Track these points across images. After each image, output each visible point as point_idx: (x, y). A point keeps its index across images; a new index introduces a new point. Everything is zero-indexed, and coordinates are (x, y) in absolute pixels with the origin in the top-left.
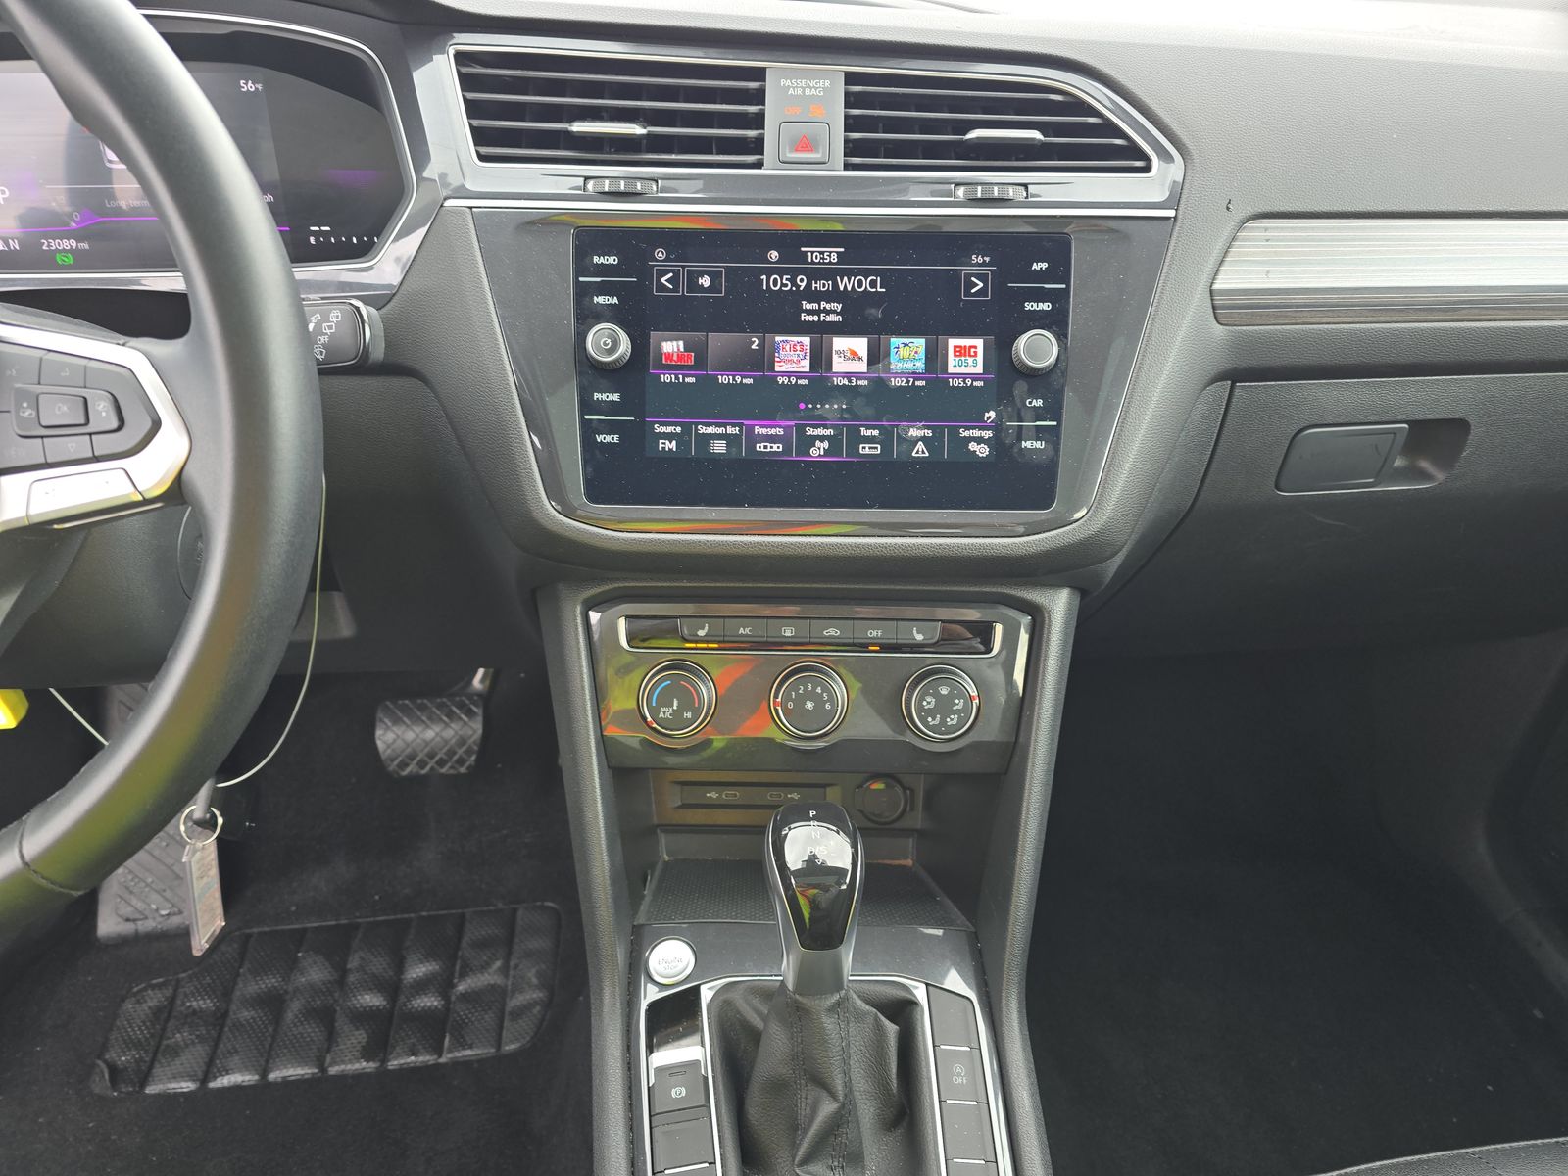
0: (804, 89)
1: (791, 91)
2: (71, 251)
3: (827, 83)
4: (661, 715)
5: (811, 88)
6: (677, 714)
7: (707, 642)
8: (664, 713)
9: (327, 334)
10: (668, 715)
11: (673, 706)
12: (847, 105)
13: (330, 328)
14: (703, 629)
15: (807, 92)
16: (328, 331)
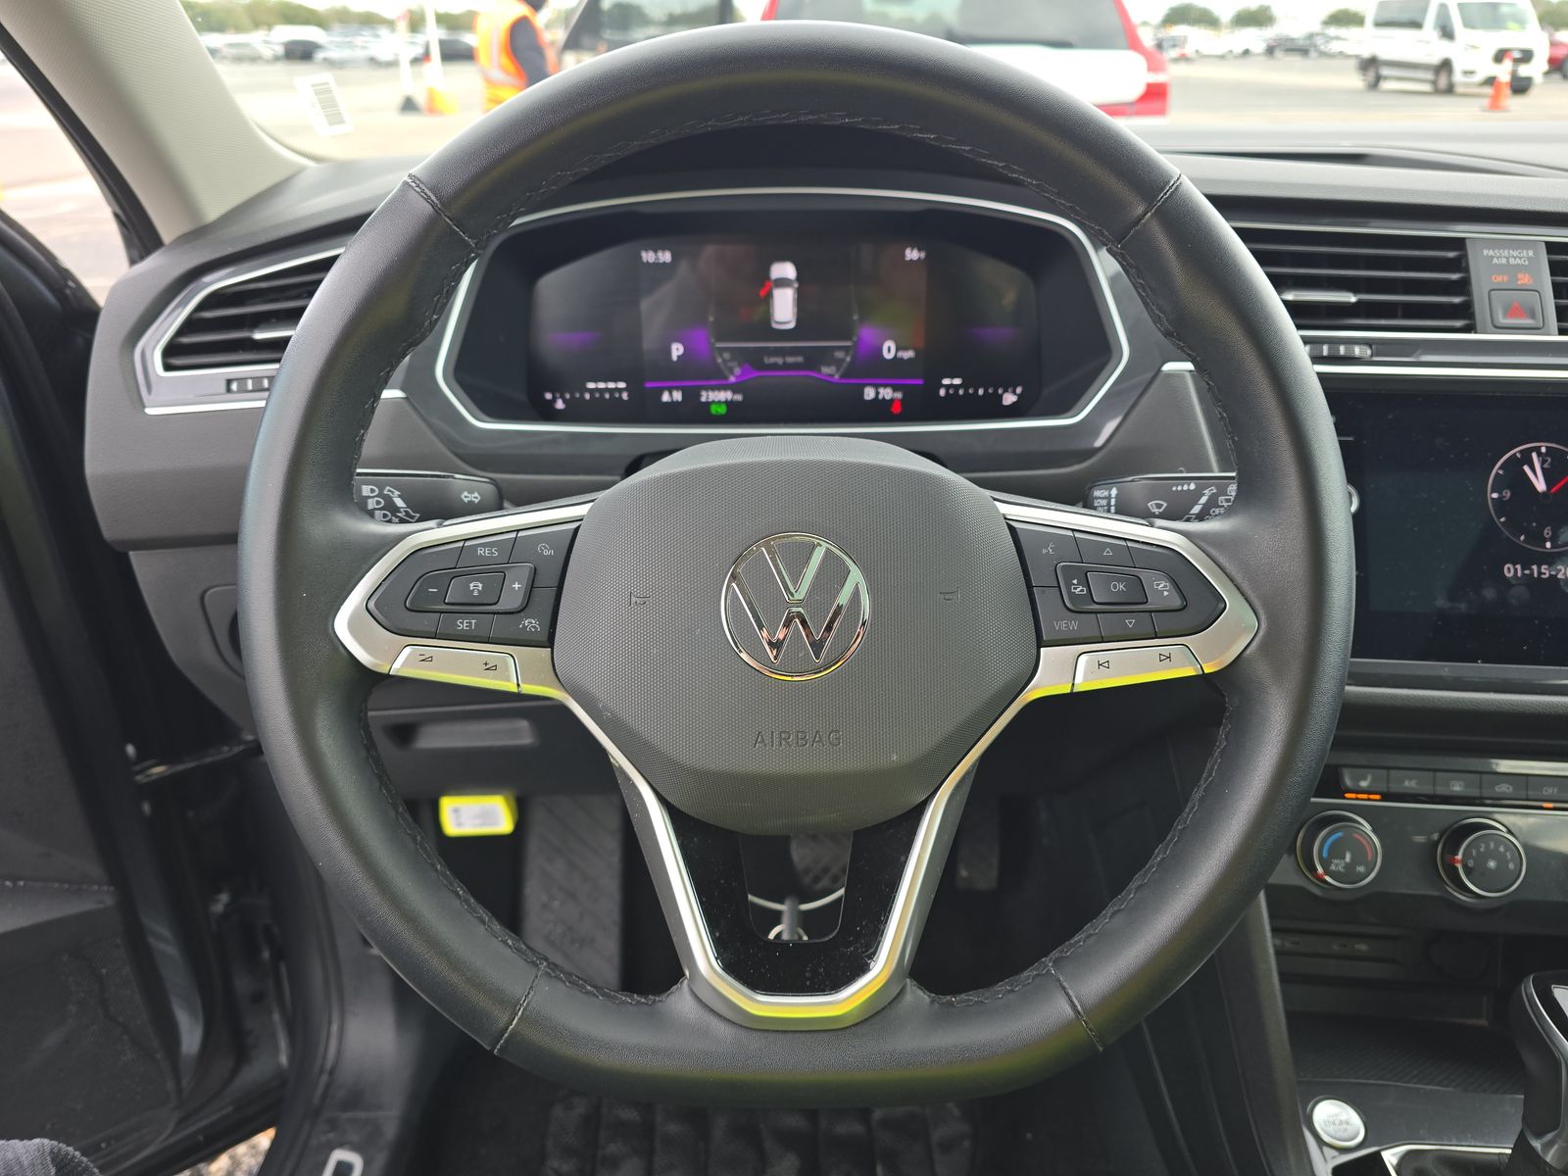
0: (1508, 258)
1: (1495, 261)
2: (727, 402)
3: (1531, 253)
4: (1333, 867)
5: (1515, 258)
6: (1350, 867)
7: (1369, 793)
8: (1337, 865)
9: (1223, 506)
10: (1341, 869)
11: (1344, 858)
12: (1553, 273)
13: (1228, 501)
14: (1365, 779)
15: (1512, 261)
16: (1225, 504)
